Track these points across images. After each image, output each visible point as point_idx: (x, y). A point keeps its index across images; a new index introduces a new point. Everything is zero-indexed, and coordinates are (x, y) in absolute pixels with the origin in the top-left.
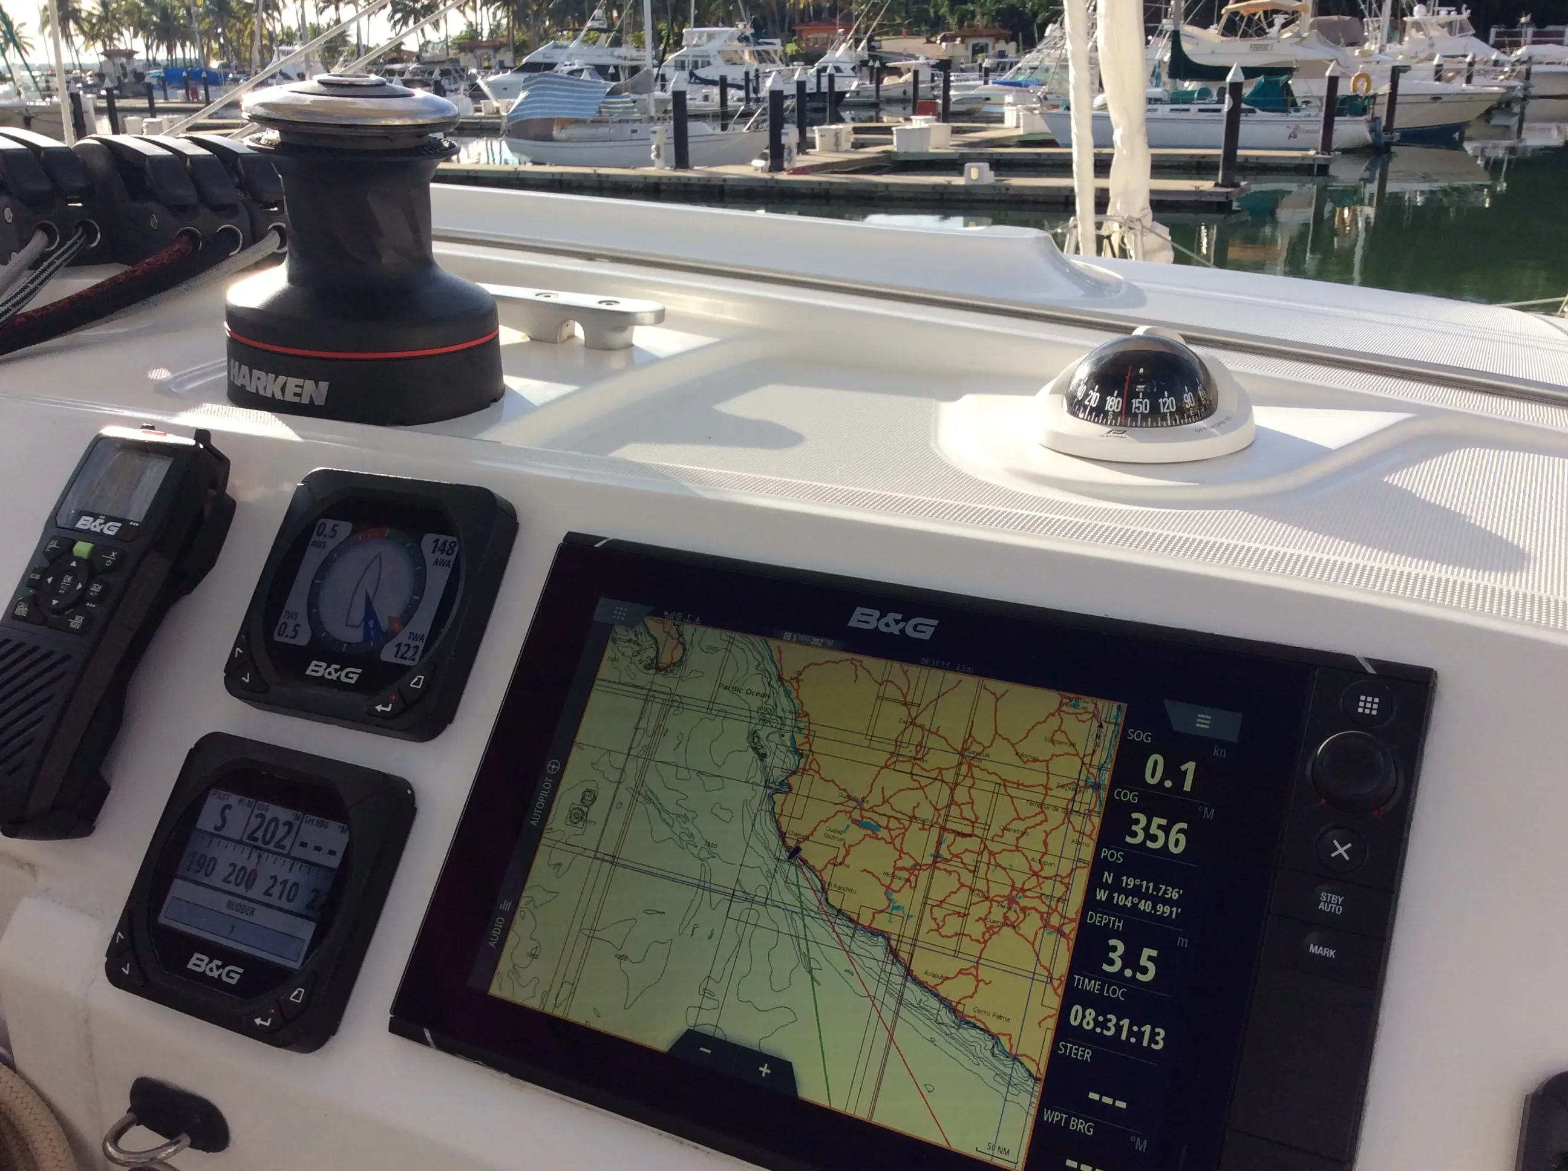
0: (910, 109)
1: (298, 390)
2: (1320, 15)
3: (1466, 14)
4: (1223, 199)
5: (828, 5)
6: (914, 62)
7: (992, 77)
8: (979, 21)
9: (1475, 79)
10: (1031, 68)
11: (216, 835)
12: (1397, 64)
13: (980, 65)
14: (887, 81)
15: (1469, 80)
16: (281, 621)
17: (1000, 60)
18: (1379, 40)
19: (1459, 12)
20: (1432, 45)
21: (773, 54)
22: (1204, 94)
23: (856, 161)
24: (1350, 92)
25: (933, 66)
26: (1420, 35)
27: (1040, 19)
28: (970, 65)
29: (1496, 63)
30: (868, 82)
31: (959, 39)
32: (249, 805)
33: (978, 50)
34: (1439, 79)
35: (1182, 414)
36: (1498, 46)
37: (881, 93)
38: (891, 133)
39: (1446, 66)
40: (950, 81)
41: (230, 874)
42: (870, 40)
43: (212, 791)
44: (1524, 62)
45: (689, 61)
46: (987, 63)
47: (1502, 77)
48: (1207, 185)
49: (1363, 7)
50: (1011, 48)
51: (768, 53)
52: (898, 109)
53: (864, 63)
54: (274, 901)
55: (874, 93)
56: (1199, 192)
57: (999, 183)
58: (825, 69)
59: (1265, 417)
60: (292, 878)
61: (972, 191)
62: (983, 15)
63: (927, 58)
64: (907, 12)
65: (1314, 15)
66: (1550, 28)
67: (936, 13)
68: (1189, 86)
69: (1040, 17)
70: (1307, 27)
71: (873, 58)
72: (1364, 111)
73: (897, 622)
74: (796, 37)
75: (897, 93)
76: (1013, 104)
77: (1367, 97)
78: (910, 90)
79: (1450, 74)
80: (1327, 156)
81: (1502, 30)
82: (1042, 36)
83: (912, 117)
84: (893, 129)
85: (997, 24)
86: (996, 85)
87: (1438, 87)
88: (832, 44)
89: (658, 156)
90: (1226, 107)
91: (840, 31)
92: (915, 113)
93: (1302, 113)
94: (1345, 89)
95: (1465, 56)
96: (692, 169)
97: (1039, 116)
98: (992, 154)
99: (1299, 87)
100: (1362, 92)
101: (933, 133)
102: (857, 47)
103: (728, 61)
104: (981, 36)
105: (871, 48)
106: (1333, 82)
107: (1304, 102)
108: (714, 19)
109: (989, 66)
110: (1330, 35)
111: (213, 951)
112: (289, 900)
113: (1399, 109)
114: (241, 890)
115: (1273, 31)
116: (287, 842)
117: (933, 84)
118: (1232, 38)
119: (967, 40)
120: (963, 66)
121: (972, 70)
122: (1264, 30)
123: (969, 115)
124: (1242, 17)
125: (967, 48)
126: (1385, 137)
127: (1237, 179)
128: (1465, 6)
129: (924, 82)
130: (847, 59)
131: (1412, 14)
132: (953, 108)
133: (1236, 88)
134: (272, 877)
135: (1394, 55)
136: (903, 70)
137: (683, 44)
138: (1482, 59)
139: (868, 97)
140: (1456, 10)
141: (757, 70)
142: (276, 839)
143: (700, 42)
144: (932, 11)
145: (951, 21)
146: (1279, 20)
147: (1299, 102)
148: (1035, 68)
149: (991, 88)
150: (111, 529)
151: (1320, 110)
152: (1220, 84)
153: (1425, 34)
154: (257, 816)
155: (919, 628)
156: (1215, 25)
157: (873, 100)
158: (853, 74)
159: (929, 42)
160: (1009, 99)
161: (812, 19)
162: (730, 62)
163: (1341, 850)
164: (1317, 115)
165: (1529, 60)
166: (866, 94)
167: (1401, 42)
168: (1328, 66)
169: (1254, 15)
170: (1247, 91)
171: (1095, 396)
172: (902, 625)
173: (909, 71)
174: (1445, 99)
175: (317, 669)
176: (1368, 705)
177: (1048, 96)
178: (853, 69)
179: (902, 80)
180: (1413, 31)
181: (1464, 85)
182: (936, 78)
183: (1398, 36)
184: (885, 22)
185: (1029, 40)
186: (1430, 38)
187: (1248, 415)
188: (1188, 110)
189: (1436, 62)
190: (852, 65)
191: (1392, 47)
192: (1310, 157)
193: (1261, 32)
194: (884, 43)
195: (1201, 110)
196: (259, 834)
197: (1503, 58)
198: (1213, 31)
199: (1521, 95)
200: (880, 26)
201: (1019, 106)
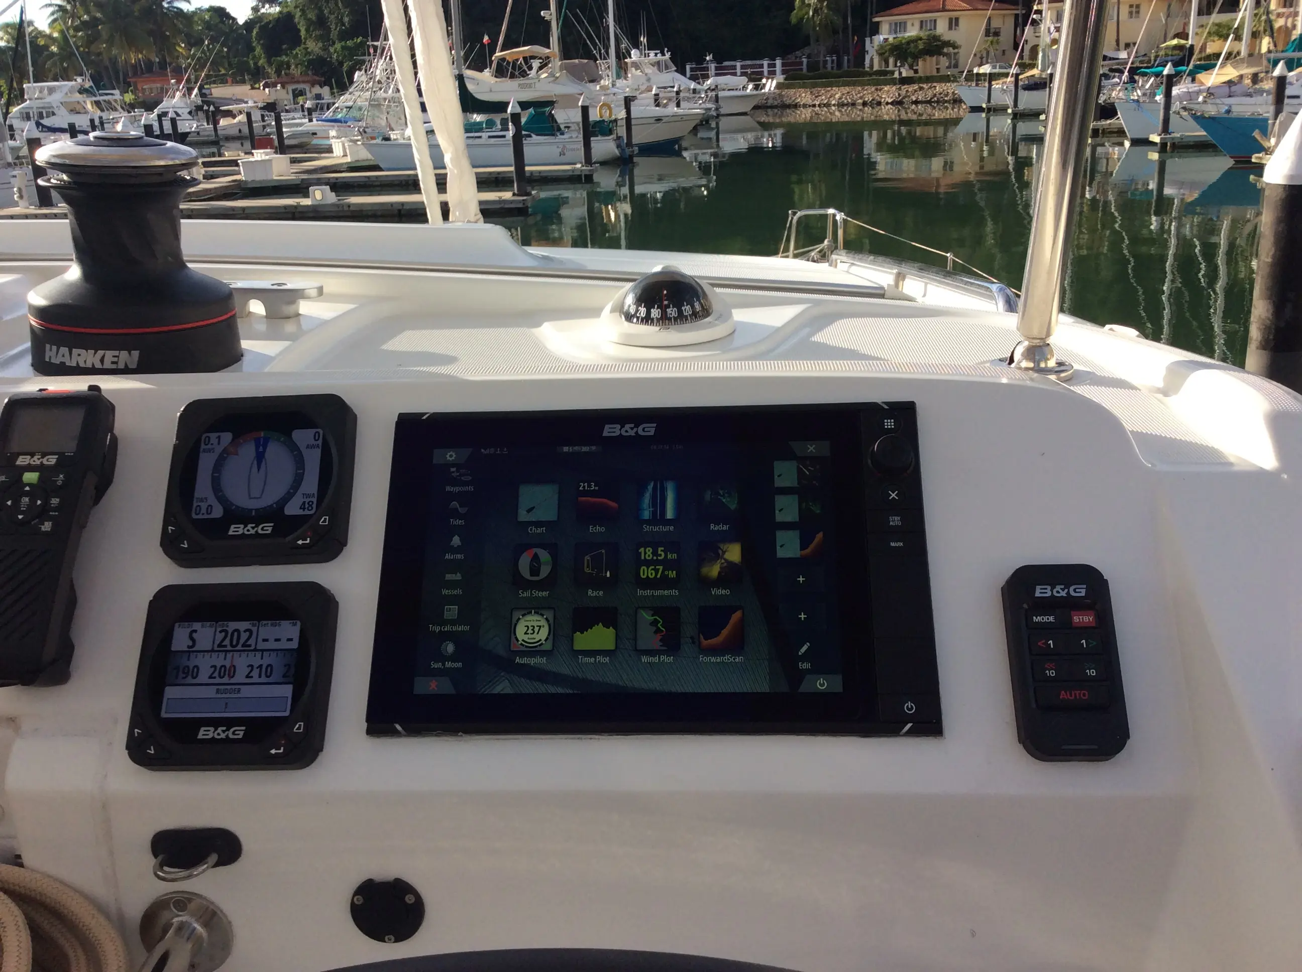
0: (248, 144)
1: (116, 359)
2: (565, 59)
3: (668, 55)
4: (521, 205)
5: (157, 60)
6: (244, 105)
7: (315, 115)
8: (295, 71)
9: (682, 103)
10: (346, 108)
11: (191, 651)
12: (627, 95)
13: (302, 106)
14: (223, 122)
15: (678, 105)
16: (195, 504)
17: (318, 101)
18: (610, 77)
19: (663, 54)
20: (649, 80)
21: (113, 103)
22: (490, 124)
23: (210, 190)
24: (598, 118)
25: (261, 108)
26: (638, 72)
27: (345, 67)
28: (293, 106)
29: (694, 91)
30: (205, 124)
31: (279, 85)
32: (211, 626)
33: (297, 94)
34: (658, 105)
35: (695, 315)
36: (693, 78)
37: (219, 132)
38: (237, 165)
39: (661, 95)
40: (281, 120)
41: (213, 673)
42: (200, 89)
43: (177, 625)
44: (713, 90)
45: (33, 113)
46: (308, 104)
47: (701, 102)
48: (507, 195)
49: (595, 52)
50: (325, 92)
51: (109, 102)
52: (237, 144)
53: (199, 108)
54: (256, 679)
55: (213, 133)
56: (501, 201)
57: (341, 202)
58: (165, 114)
59: (740, 315)
60: (265, 662)
61: (319, 210)
62: (296, 66)
63: (255, 102)
64: (230, 64)
65: (561, 60)
66: (726, 63)
67: (256, 64)
68: (477, 118)
69: (345, 65)
70: (557, 69)
71: (208, 103)
72: (610, 132)
73: (632, 429)
74: (132, 88)
75: (234, 132)
76: (338, 138)
77: (611, 121)
78: (246, 130)
79: (665, 102)
80: (589, 168)
81: (694, 66)
82: (351, 82)
83: (253, 151)
84: (239, 161)
85: (310, 72)
86: (320, 122)
87: (658, 111)
88: (167, 93)
89: (21, 197)
90: (510, 133)
91: (173, 81)
92: (254, 148)
93: (566, 136)
94: (595, 115)
95: (673, 87)
96: (57, 206)
97: (362, 146)
98: (329, 179)
99: (561, 115)
100: (606, 117)
101: (274, 163)
102: (190, 95)
103: (72, 111)
104: (298, 82)
105: (202, 94)
106: (585, 110)
107: (565, 127)
108: (51, 76)
109: (310, 106)
110: (577, 75)
111: (215, 723)
112: (267, 677)
113: (634, 129)
114: (226, 680)
115: (533, 73)
116: (252, 642)
117: (264, 123)
118: (504, 79)
119: (287, 86)
120: (287, 108)
121: (295, 110)
122: (526, 72)
123: (302, 147)
124: (508, 63)
125: (288, 93)
126: (628, 151)
127: (529, 189)
128: (666, 49)
129: (256, 122)
130: (183, 105)
131: (630, 57)
132: (287, 142)
133: (515, 117)
134: (248, 666)
135: (623, 88)
136: (235, 112)
137: (26, 97)
138: (685, 88)
139: (208, 136)
140: (661, 53)
141: (101, 118)
142: (242, 641)
143: (41, 95)
144: (251, 62)
145: (270, 70)
146: (536, 64)
147: (562, 127)
148: (350, 108)
149: (315, 125)
150: (52, 460)
151: (579, 133)
152: (503, 115)
153: (641, 72)
154: (220, 632)
155: (646, 430)
156: (488, 69)
157: (213, 138)
158: (191, 118)
159: (253, 88)
160: (333, 133)
161: (144, 71)
162: (73, 111)
163: (893, 495)
164: (577, 137)
165: (716, 88)
166: (206, 133)
167: (626, 78)
168: (579, 100)
169: (517, 60)
170: (523, 120)
171: (643, 311)
172: (635, 430)
173: (241, 112)
174: (665, 120)
175: (236, 530)
176: (889, 424)
177: (366, 130)
178: (190, 113)
179: (236, 121)
180: (633, 69)
181: (676, 109)
182: (266, 118)
183: (623, 73)
184: (211, 73)
185: (342, 84)
186: (646, 74)
187: (730, 315)
188: (480, 137)
189: (653, 92)
190: (189, 110)
191: (620, 83)
192: (578, 169)
193: (524, 74)
194: (213, 90)
195: (490, 137)
196: (227, 642)
197: (698, 87)
198: (487, 73)
199: (715, 114)
200: (208, 76)
201: (343, 139)
